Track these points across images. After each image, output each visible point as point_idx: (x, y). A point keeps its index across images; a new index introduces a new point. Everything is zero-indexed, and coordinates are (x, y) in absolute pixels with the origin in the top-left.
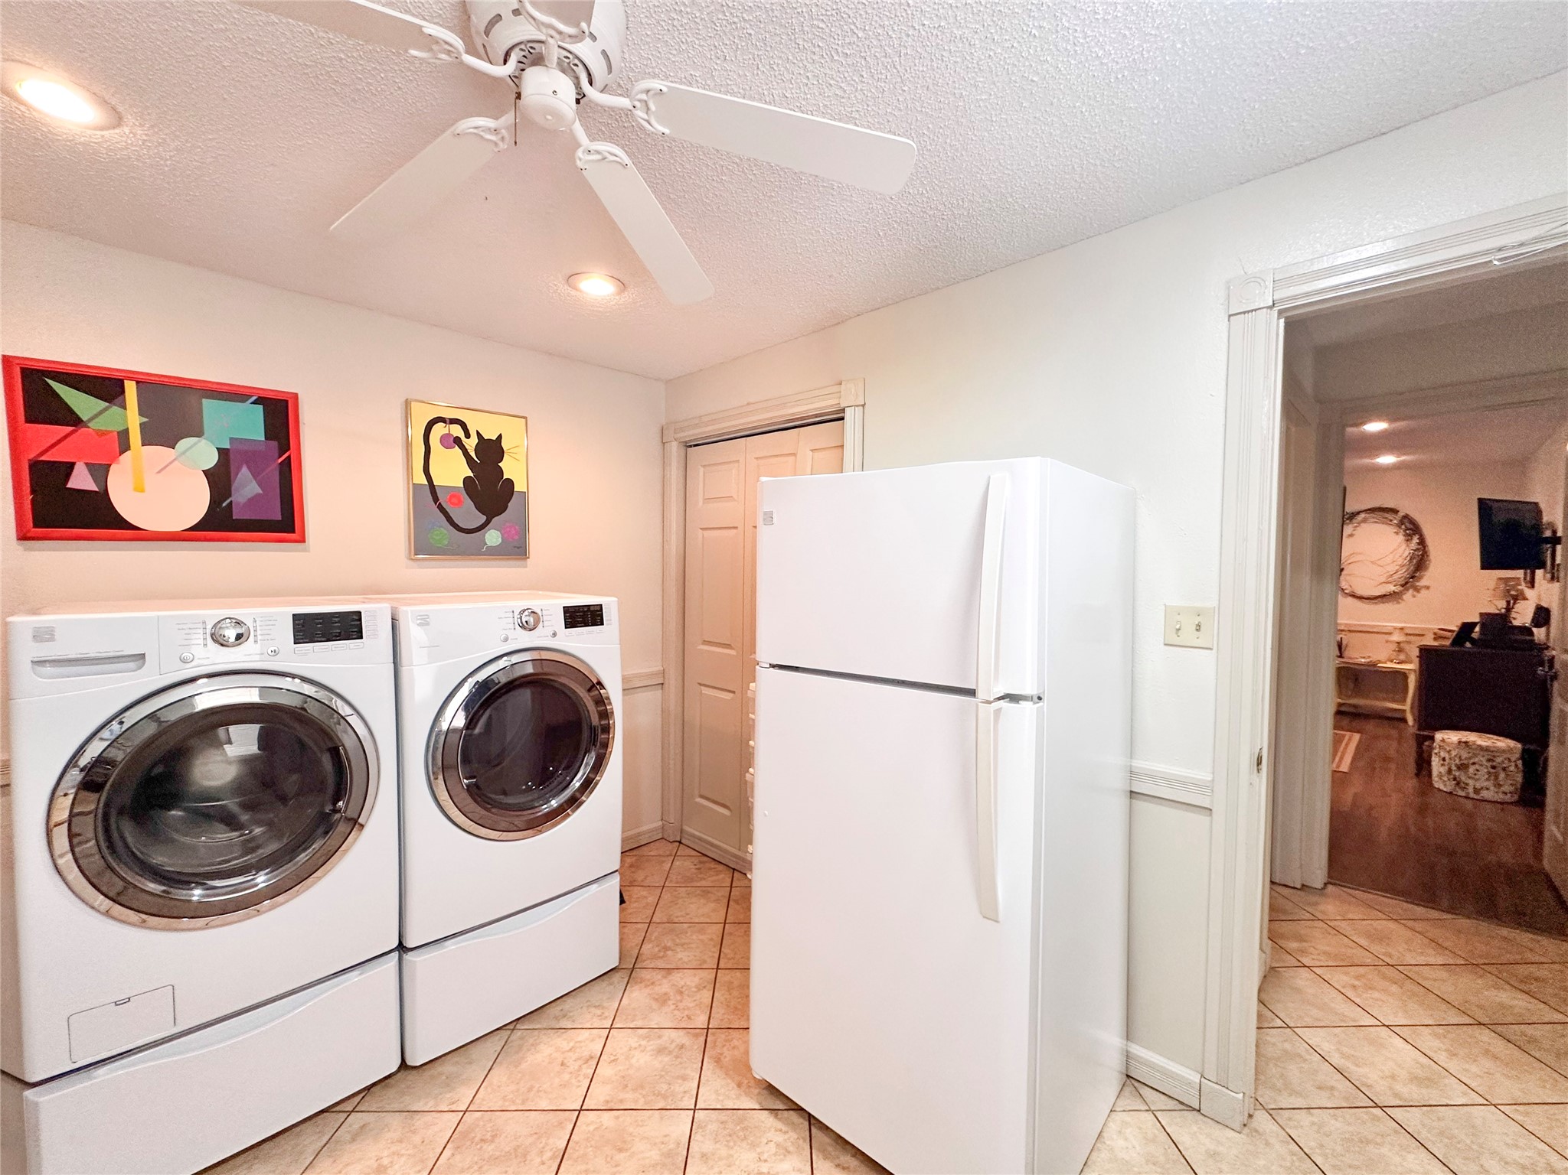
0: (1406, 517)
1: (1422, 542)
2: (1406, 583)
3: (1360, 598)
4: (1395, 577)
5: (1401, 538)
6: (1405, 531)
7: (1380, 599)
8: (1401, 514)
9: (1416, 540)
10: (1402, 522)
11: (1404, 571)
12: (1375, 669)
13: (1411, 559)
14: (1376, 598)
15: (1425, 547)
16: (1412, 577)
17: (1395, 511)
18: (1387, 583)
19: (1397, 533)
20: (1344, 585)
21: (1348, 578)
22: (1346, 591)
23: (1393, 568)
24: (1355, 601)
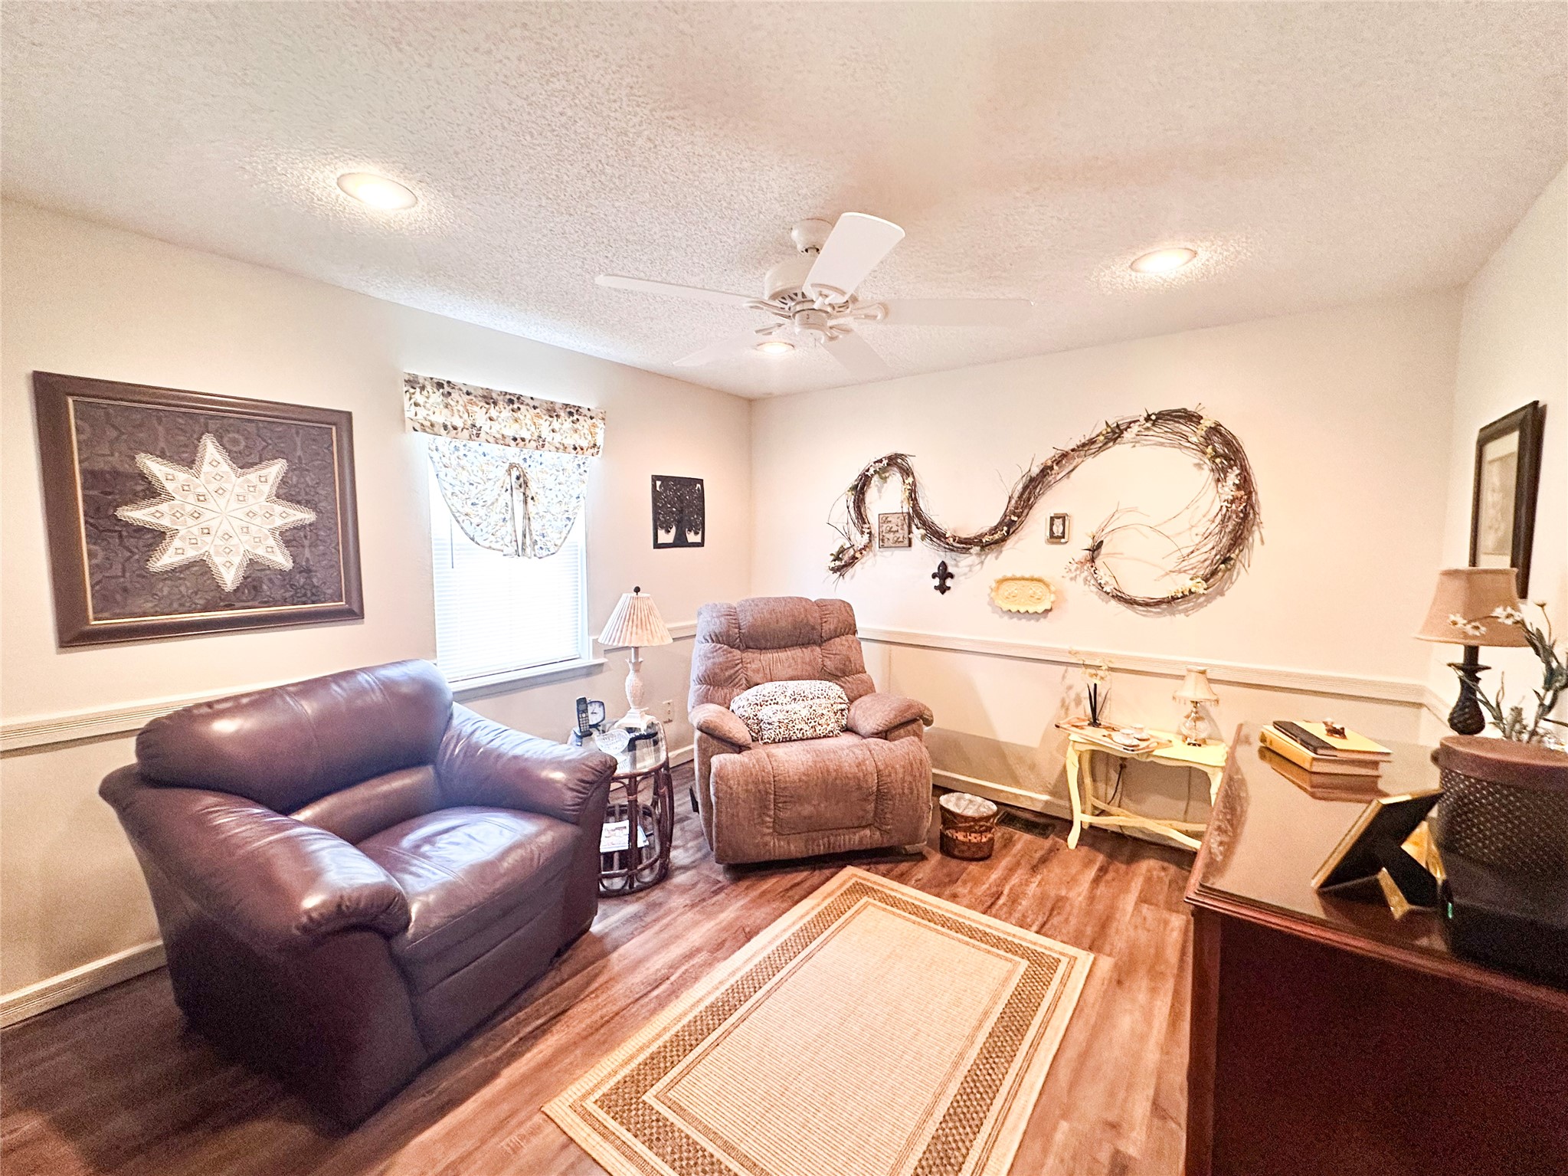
0: (1216, 429)
1: (1245, 483)
2: (1214, 573)
3: (1131, 602)
4: (1195, 559)
5: (1206, 475)
6: (1213, 459)
7: (1164, 606)
8: (1207, 423)
9: (1233, 477)
10: (1207, 439)
11: (1210, 546)
12: (1150, 759)
13: (1223, 521)
14: (1159, 603)
15: (1249, 494)
16: (1225, 561)
17: (1192, 418)
18: (1180, 572)
19: (1199, 466)
20: (1104, 576)
21: (1109, 560)
22: (1107, 589)
23: (1189, 541)
24: (1121, 608)
